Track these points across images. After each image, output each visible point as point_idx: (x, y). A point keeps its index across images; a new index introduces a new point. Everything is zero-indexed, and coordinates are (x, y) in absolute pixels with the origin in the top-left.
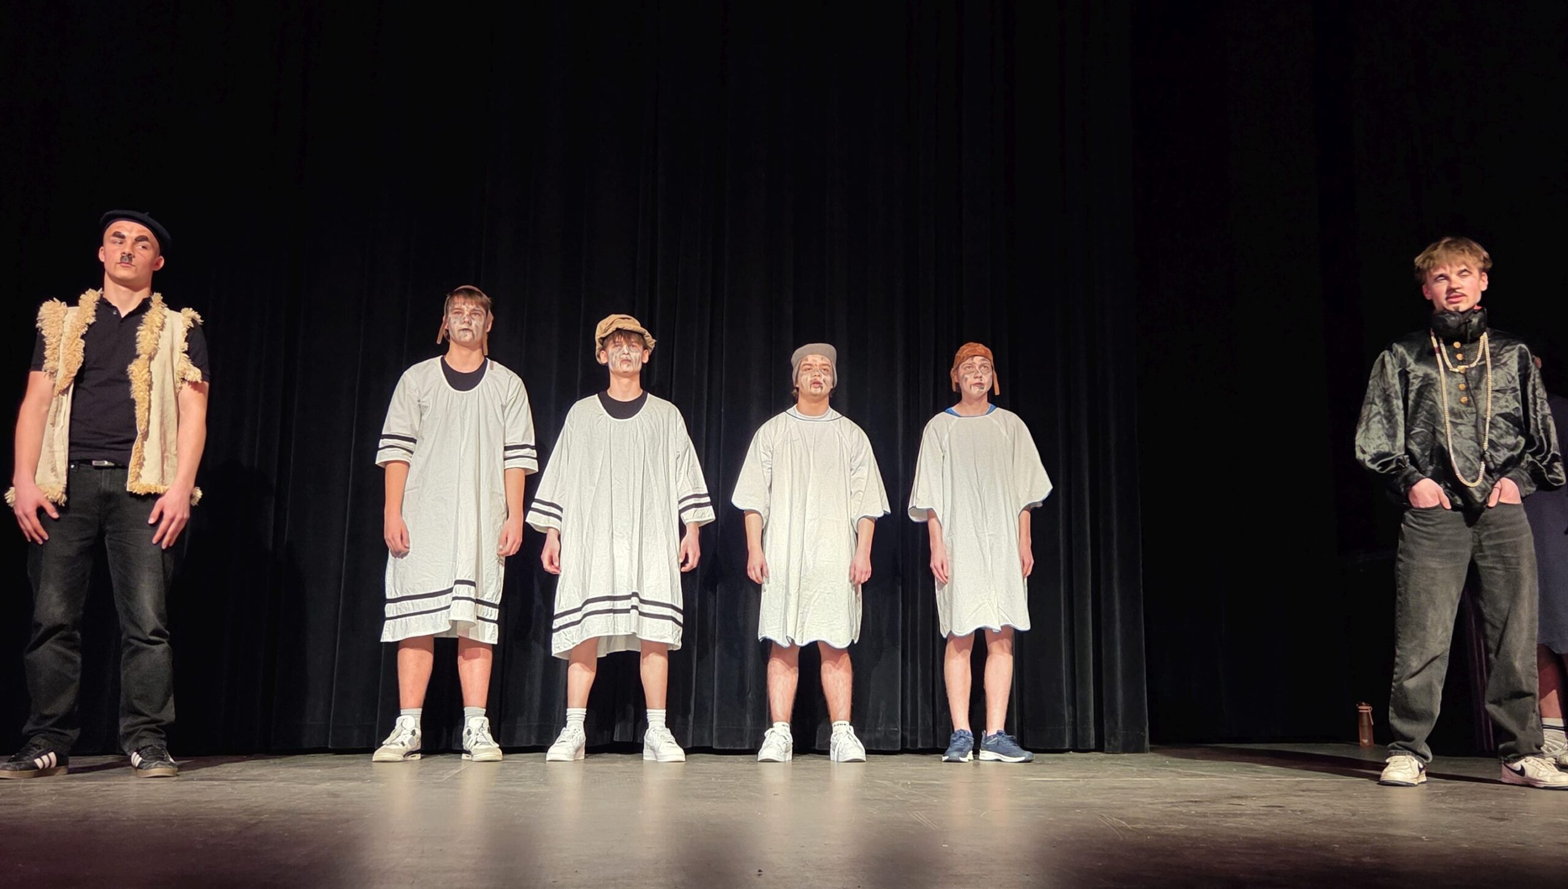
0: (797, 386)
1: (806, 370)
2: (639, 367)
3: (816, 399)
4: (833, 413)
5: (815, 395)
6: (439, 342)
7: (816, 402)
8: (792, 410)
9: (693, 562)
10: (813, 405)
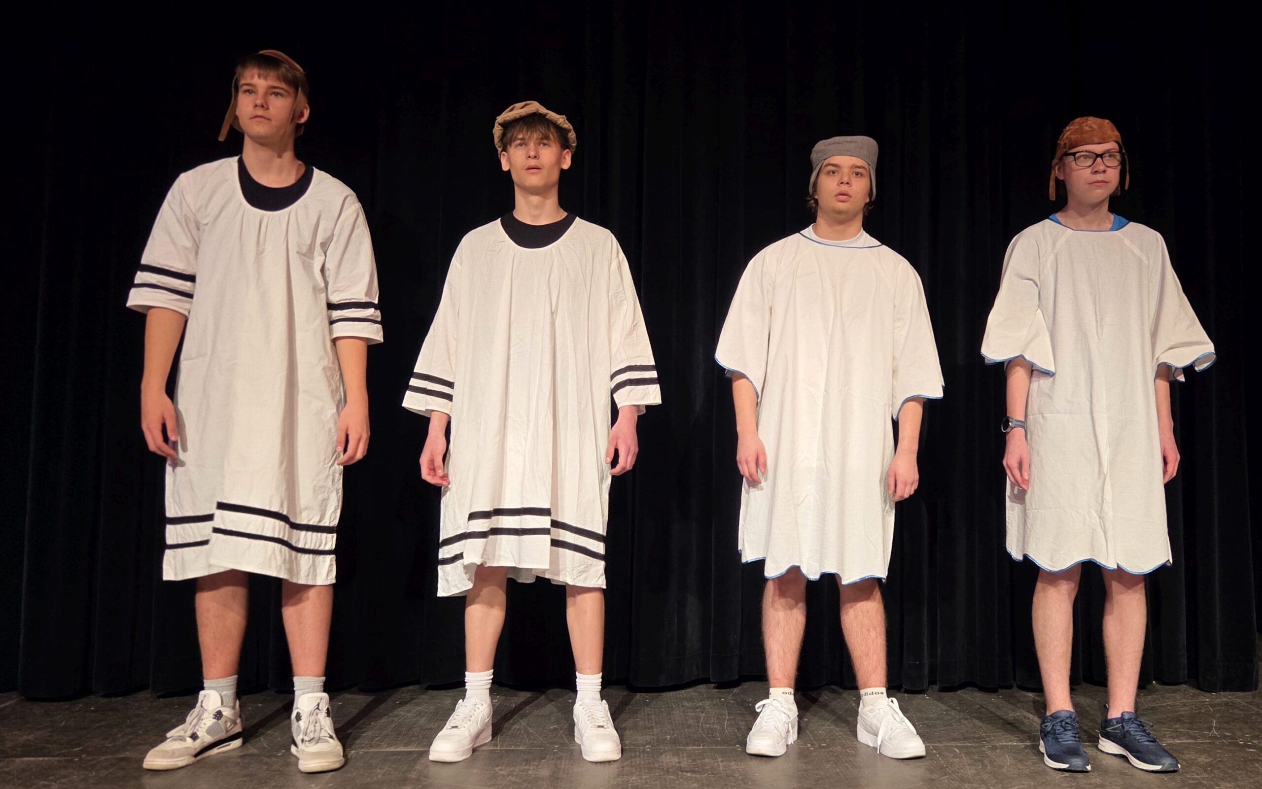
0: (816, 197)
1: (828, 173)
2: (555, 176)
3: (841, 220)
4: (866, 239)
5: (840, 212)
6: (222, 138)
7: (841, 223)
8: (808, 231)
9: (626, 462)
10: (838, 228)
